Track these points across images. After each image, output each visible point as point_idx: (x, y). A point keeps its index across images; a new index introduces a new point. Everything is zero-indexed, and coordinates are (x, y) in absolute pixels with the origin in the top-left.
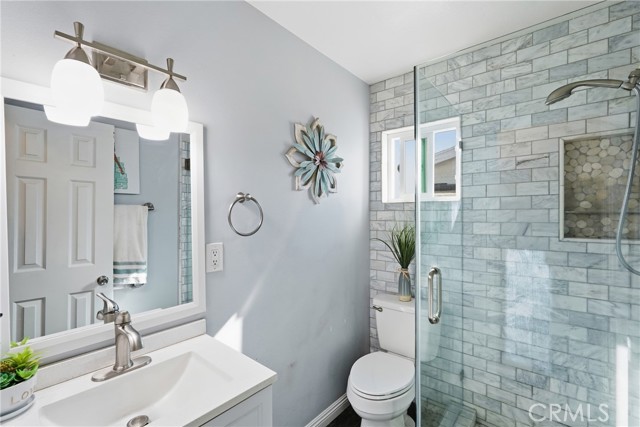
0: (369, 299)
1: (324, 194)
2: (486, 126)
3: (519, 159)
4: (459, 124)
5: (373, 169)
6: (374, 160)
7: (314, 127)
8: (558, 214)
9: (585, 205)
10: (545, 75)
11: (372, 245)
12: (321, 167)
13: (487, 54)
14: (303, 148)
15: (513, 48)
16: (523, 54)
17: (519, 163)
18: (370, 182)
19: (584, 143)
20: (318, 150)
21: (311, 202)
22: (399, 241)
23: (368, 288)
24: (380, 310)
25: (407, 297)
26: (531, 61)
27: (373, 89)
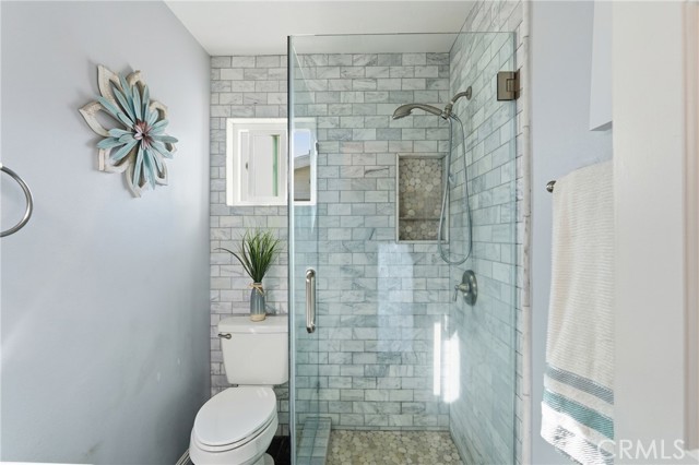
0: (208, 326)
1: (147, 184)
2: (340, 132)
3: (368, 168)
4: (314, 126)
5: (214, 163)
6: (215, 151)
7: (133, 82)
8: (394, 220)
9: (411, 213)
10: (386, 95)
11: (212, 258)
12: (144, 145)
13: (341, 61)
14: (114, 109)
15: (362, 63)
16: (370, 71)
17: (366, 172)
18: (211, 179)
19: (410, 161)
20: (139, 117)
21: (127, 193)
22: (252, 249)
23: (208, 314)
24: (228, 336)
25: (261, 316)
26: (376, 79)
27: (216, 63)
